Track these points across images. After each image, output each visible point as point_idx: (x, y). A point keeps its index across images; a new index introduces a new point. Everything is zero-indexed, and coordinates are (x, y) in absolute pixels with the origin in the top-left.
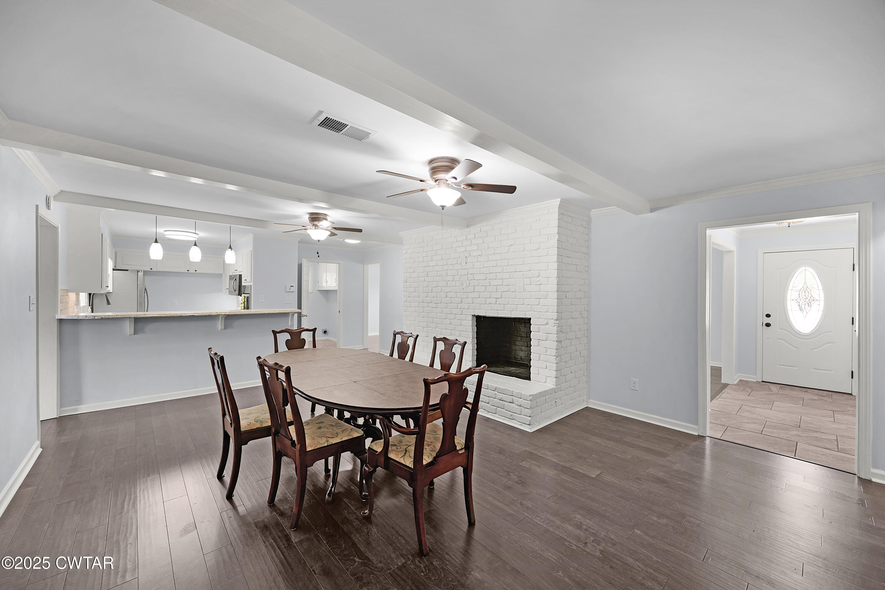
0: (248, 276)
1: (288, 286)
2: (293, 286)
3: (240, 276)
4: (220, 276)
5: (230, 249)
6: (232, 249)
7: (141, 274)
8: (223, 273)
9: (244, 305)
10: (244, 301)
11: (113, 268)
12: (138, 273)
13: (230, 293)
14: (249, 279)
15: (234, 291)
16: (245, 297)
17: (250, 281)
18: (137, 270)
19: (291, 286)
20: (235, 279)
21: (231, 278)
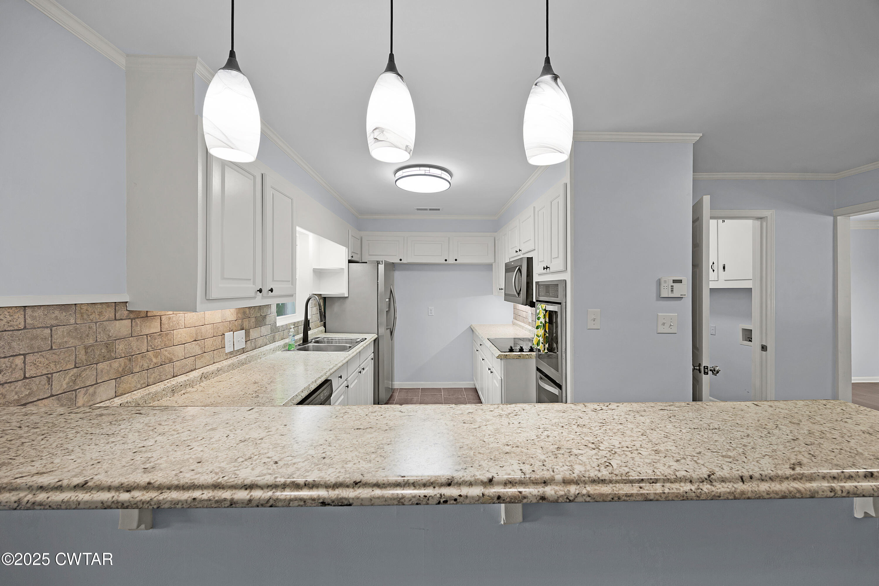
0: (555, 255)
1: (665, 282)
2: (680, 281)
3: (530, 261)
4: (489, 267)
5: (548, 78)
6: (556, 78)
7: (381, 267)
8: (493, 261)
9: (545, 331)
10: (544, 322)
11: (349, 260)
12: (378, 266)
13: (508, 297)
14: (557, 265)
15: (516, 293)
16: (546, 311)
17: (562, 268)
18: (377, 261)
19: (675, 281)
20: (519, 269)
21: (509, 268)
